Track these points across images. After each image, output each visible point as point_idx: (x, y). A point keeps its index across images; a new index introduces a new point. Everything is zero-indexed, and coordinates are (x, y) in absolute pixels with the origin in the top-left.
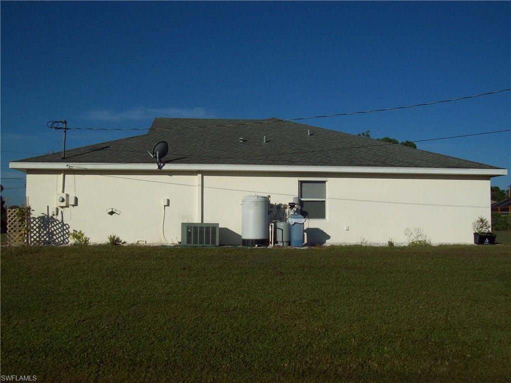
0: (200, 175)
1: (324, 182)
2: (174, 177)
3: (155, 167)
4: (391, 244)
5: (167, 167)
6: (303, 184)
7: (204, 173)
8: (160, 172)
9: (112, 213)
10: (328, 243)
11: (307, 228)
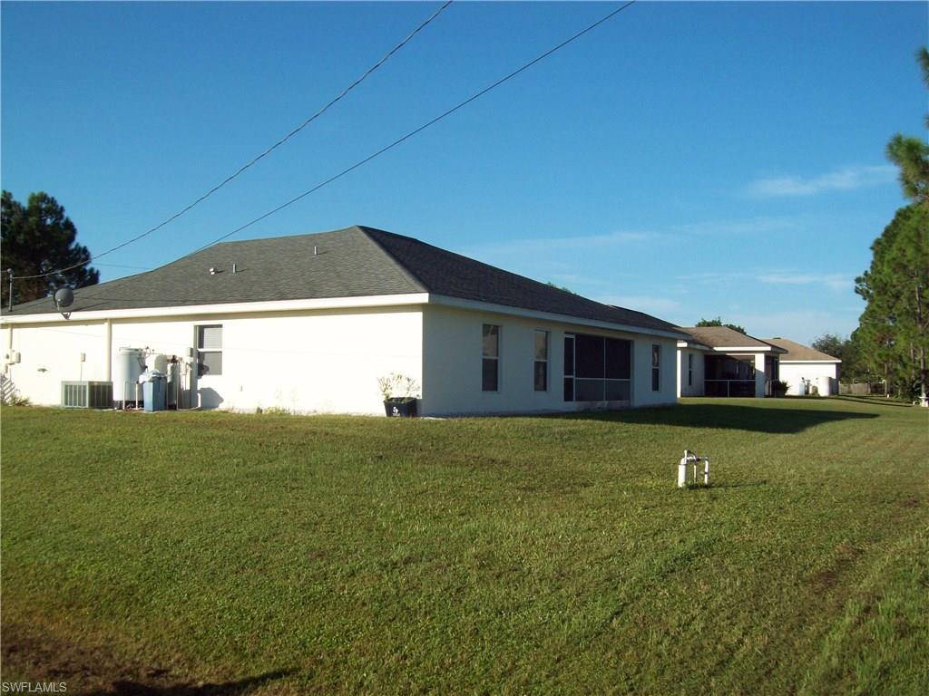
0: (106, 324)
1: (220, 326)
2: (90, 326)
3: (58, 317)
4: (259, 411)
5: (74, 316)
6: (206, 330)
7: (113, 321)
8: (68, 323)
9: (44, 370)
10: (222, 407)
11: (202, 389)
